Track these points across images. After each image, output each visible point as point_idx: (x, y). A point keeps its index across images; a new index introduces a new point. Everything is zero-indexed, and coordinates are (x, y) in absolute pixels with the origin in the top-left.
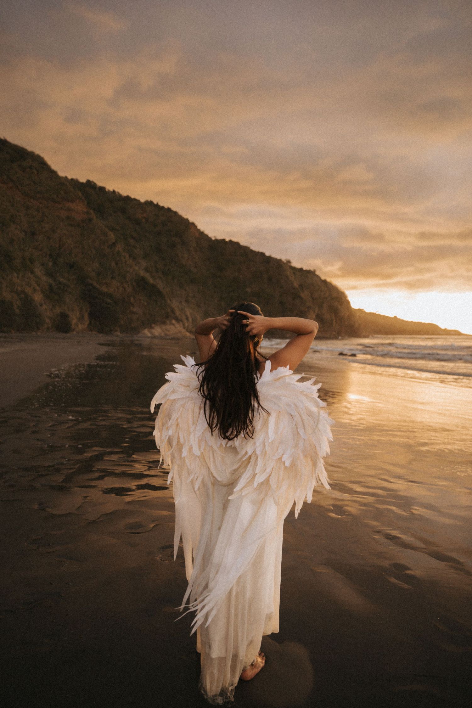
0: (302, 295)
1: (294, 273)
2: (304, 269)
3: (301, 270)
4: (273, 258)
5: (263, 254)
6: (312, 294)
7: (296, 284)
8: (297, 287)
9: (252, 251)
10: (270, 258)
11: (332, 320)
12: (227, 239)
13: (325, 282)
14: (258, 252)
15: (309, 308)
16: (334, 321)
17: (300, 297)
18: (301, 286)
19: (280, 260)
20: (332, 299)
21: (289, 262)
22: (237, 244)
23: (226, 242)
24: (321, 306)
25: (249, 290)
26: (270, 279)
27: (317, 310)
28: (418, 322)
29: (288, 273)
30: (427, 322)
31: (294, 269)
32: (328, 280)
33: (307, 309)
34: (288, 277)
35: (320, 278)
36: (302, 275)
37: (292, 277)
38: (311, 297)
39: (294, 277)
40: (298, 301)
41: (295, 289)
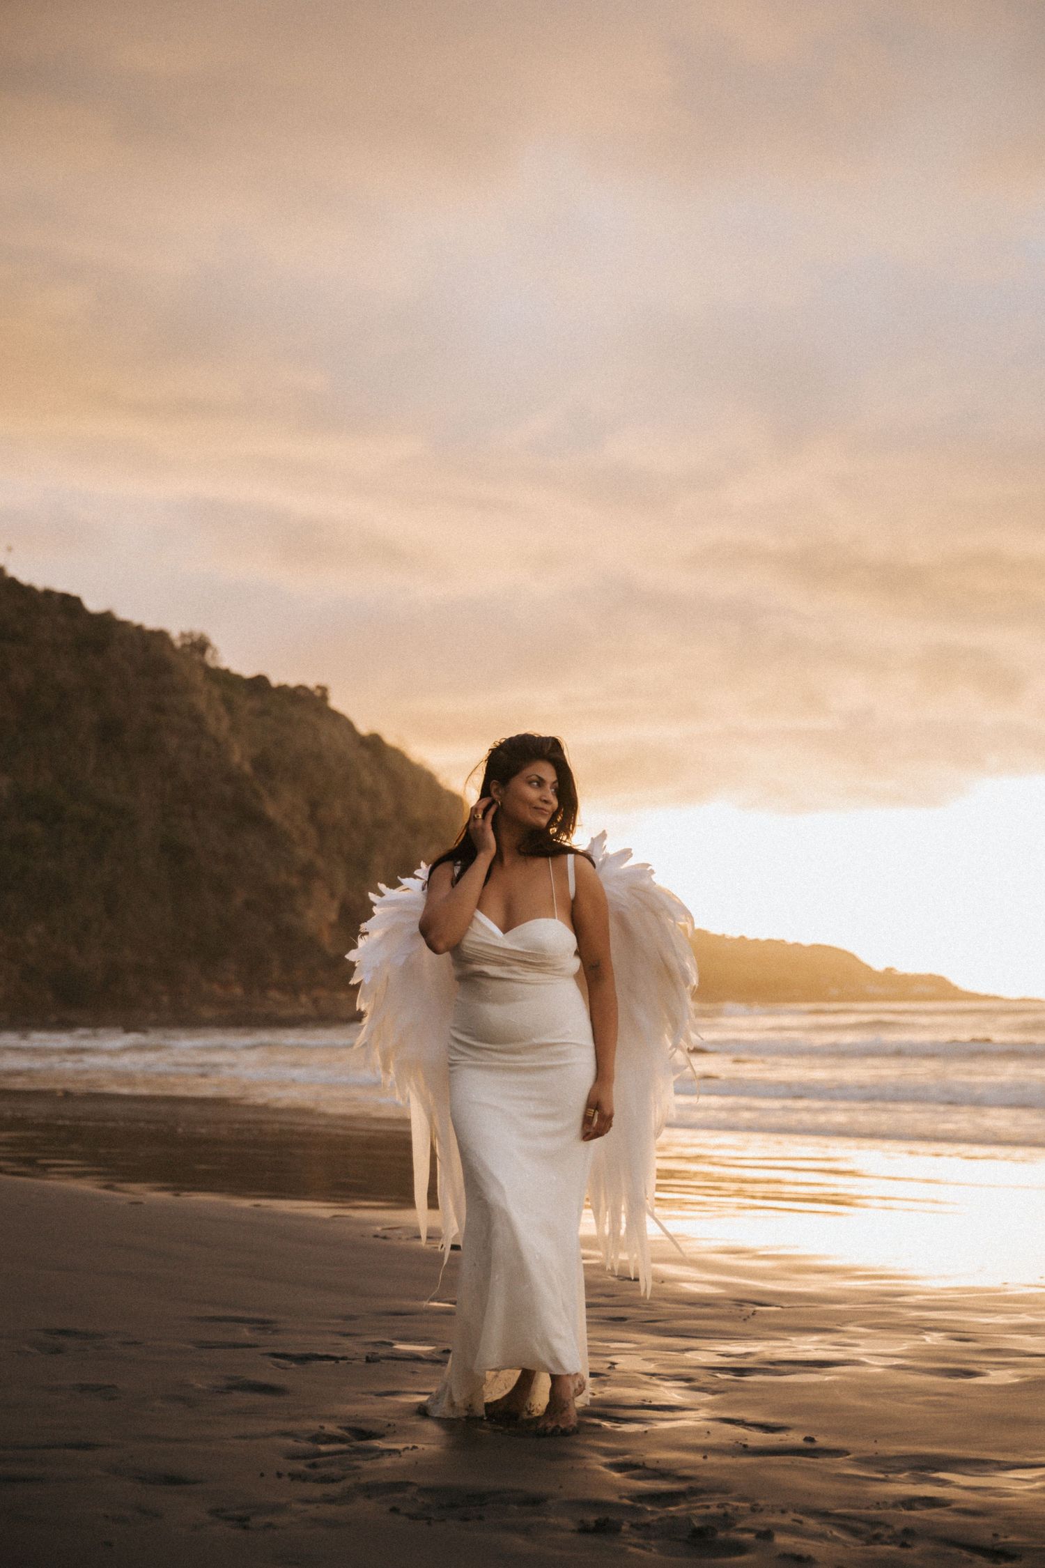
0: (271, 810)
2: (275, 681)
3: (259, 684)
4: (125, 624)
5: (70, 604)
6: (314, 805)
7: (239, 756)
8: (247, 768)
9: (13, 582)
10: (106, 620)
13: (374, 744)
14: (48, 593)
15: (308, 873)
17: (258, 820)
18: (263, 765)
19: (162, 636)
21: (200, 646)
24: (361, 867)
27: (342, 887)
29: (201, 703)
31: (225, 678)
32: (390, 739)
33: (294, 881)
34: (198, 719)
35: (350, 726)
36: (264, 713)
37: (218, 719)
38: (312, 818)
39: (225, 723)
40: (252, 839)
41: (233, 777)
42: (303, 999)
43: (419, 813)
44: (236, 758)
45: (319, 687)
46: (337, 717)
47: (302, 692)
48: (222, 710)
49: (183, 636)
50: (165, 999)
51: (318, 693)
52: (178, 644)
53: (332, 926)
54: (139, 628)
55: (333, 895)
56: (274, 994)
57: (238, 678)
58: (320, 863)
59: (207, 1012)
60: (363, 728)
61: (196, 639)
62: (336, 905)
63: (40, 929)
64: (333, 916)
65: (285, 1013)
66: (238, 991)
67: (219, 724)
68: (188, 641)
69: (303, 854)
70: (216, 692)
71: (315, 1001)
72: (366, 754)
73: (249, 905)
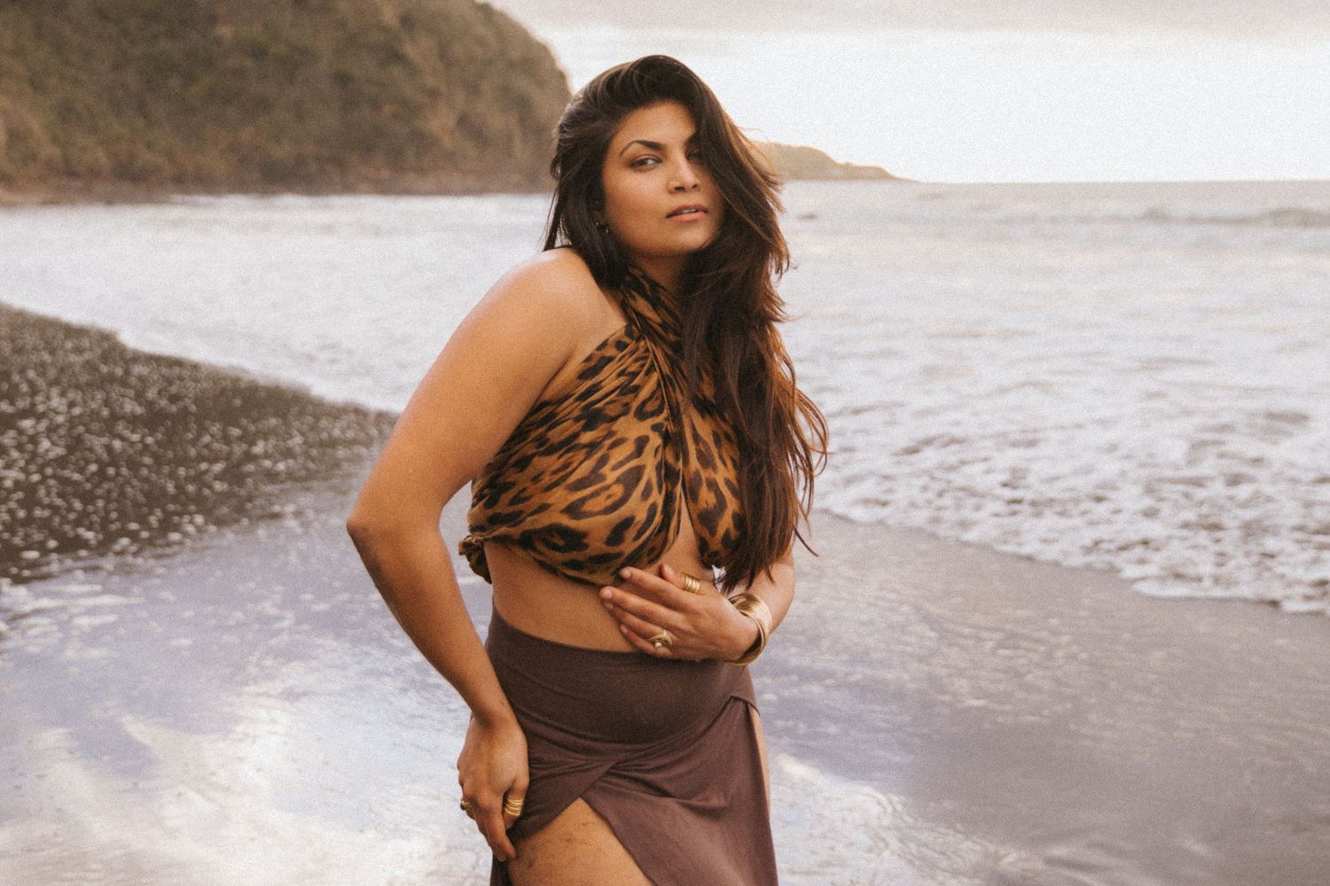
0: (410, 50)
6: (442, 48)
7: (389, 16)
8: (394, 23)
11: (510, 136)
13: (486, 9)
16: (518, 137)
17: (401, 58)
18: (407, 21)
20: (512, 64)
24: (474, 90)
25: (224, 31)
27: (459, 103)
33: (425, 100)
38: (441, 56)
40: (396, 71)
41: (384, 29)
42: (430, 178)
43: (515, 54)
44: (386, 16)
50: (337, 178)
53: (450, 130)
55: (452, 109)
56: (410, 175)
58: (444, 88)
62: (454, 116)
63: (251, 130)
64: (452, 123)
66: (386, 173)
69: (430, 81)
71: (438, 180)
73: (395, 116)
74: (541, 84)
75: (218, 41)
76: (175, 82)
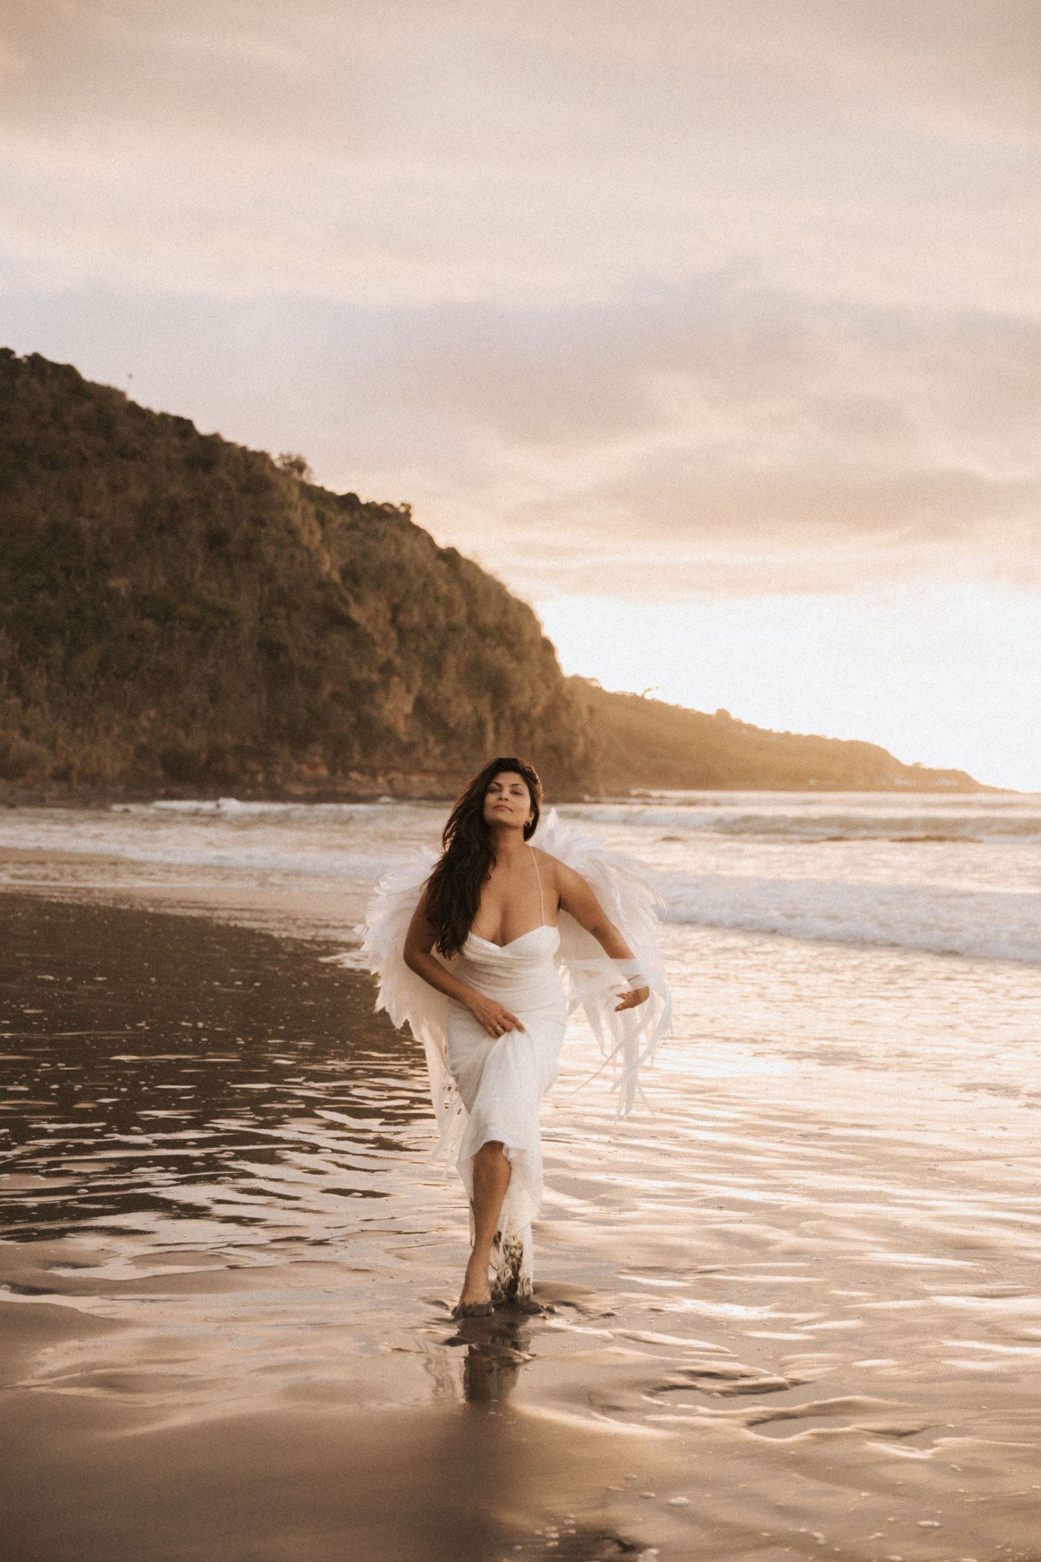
0: (356, 613)
1: (322, 520)
2: (364, 498)
3: (350, 501)
4: (229, 445)
5: (183, 426)
6: (396, 609)
7: (329, 565)
8: (336, 577)
9: (133, 408)
10: (214, 442)
11: (481, 725)
12: (21, 352)
13: (450, 556)
14: (164, 417)
15: (387, 670)
16: (490, 727)
17: (346, 623)
18: (351, 574)
19: (263, 456)
20: (483, 633)
21: (299, 466)
22: (68, 372)
23: (19, 361)
24: (435, 666)
25: (119, 584)
26: (215, 540)
27: (417, 683)
28: (813, 738)
29: (296, 517)
30: (846, 736)
31: (320, 495)
32: (465, 551)
33: (375, 677)
34: (292, 532)
35: (430, 540)
36: (353, 526)
37: (312, 533)
38: (393, 621)
39: (318, 535)
40: (339, 639)
41: (322, 585)
42: (380, 780)
43: (489, 618)
44: (326, 567)
45: (403, 505)
46: (418, 531)
47: (387, 509)
48: (315, 524)
49: (282, 457)
50: (260, 777)
51: (402, 510)
52: (278, 464)
53: (407, 717)
54: (244, 449)
55: (408, 690)
56: (354, 775)
57: (332, 495)
58: (398, 662)
59: (298, 790)
60: (442, 542)
61: (294, 458)
62: (411, 699)
63: (152, 714)
64: (408, 709)
65: (363, 792)
66: (323, 771)
67: (312, 536)
68: (287, 461)
69: (383, 653)
70: (311, 509)
71: (390, 782)
72: (443, 566)
73: (335, 696)
74: (519, 658)
75: (111, 596)
76: (57, 650)
